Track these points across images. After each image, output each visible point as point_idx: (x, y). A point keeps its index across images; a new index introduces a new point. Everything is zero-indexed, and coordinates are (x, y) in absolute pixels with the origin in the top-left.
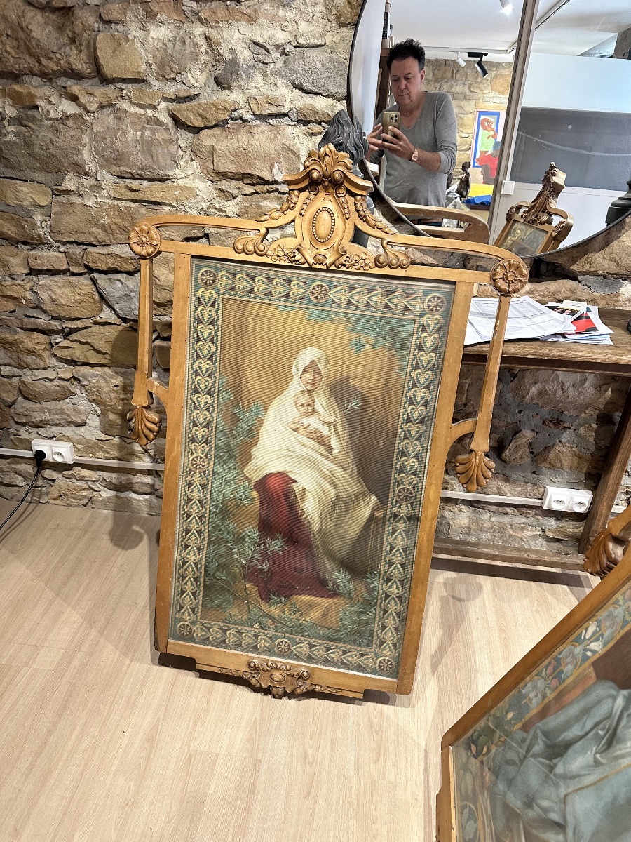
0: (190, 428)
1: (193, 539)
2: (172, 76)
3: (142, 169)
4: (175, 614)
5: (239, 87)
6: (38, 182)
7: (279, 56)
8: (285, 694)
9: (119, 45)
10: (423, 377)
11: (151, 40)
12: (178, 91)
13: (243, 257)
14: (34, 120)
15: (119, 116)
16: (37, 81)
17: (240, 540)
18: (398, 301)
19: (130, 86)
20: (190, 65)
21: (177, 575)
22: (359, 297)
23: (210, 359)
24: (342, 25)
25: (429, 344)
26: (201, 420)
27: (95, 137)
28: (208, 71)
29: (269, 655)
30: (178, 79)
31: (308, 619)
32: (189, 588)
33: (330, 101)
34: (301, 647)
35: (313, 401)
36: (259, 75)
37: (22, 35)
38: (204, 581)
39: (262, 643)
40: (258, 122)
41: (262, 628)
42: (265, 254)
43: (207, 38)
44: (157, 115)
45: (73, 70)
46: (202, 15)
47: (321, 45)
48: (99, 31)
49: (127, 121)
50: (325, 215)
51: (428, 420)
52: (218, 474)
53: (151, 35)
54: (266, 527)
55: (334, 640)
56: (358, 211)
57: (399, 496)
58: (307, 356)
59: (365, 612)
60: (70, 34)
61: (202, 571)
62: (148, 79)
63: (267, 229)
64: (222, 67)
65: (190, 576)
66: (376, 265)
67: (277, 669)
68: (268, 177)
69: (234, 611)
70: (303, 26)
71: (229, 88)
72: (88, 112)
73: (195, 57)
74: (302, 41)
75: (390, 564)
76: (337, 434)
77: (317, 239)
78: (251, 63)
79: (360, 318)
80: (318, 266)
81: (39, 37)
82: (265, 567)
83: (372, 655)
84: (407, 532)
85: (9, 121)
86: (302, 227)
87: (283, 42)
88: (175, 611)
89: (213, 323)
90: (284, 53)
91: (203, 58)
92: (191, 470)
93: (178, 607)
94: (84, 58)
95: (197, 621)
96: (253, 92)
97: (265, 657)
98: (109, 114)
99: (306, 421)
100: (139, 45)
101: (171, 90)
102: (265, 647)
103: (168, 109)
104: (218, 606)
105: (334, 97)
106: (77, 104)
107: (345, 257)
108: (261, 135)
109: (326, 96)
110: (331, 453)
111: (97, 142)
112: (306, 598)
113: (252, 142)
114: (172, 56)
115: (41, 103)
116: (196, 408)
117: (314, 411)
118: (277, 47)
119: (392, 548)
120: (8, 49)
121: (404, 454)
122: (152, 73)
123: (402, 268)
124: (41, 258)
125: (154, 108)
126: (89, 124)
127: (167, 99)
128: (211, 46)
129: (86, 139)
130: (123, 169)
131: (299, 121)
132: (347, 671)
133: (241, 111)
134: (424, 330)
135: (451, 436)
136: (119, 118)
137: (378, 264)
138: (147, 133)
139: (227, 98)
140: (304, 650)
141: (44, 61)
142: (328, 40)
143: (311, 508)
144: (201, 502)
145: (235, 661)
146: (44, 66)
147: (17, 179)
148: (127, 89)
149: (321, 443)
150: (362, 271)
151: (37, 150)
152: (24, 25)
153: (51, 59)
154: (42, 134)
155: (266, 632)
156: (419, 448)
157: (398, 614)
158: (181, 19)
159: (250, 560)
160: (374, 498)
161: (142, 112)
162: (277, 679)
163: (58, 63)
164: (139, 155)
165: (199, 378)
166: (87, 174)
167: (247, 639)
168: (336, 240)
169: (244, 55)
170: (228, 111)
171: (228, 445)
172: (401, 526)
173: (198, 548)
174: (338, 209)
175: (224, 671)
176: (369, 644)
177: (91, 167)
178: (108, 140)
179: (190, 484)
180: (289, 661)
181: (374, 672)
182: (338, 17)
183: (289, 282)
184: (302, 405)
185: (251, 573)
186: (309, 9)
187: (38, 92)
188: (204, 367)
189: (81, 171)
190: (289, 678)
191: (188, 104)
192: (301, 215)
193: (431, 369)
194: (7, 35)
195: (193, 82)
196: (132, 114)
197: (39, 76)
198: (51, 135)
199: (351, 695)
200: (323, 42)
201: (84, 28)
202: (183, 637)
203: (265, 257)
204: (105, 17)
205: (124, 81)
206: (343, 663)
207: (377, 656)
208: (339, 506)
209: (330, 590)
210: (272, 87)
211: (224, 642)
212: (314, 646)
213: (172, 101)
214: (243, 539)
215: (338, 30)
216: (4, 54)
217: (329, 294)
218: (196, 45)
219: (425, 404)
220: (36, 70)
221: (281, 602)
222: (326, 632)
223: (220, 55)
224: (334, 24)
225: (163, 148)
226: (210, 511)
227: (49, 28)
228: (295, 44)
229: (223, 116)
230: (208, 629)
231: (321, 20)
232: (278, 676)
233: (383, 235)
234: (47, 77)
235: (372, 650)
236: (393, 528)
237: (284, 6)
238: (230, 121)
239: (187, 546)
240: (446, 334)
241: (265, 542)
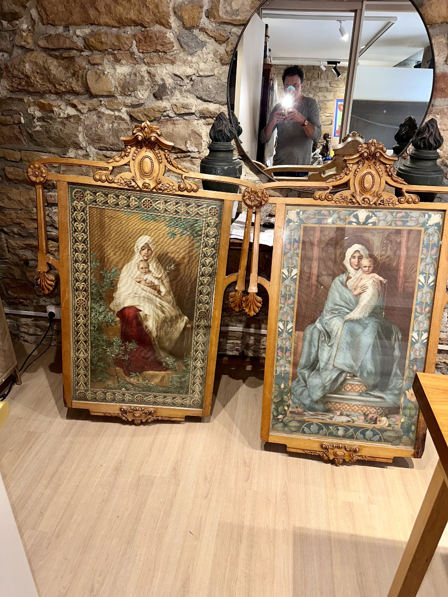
0: (74, 283)
1: (82, 346)
2: (129, 93)
3: (112, 145)
4: (75, 387)
5: (167, 99)
6: (53, 153)
7: (189, 81)
8: (142, 423)
9: (100, 77)
10: (209, 251)
11: (117, 74)
12: (133, 102)
13: (99, 183)
14: (51, 118)
15: (100, 115)
16: (53, 97)
17: (110, 344)
18: (193, 210)
19: (105, 99)
20: (139, 87)
21: (74, 366)
22: (171, 207)
23: (84, 242)
24: (223, 64)
25: (211, 233)
26: (81, 278)
27: (86, 128)
28: (149, 90)
29: (132, 404)
30: (133, 94)
31: (153, 383)
32: (82, 372)
33: (217, 106)
34: (150, 398)
35: (149, 266)
36: (178, 92)
37: (45, 72)
38: (91, 368)
39: (127, 397)
40: (178, 118)
41: (127, 390)
42: (113, 182)
43: (149, 73)
44: (121, 115)
45: (73, 91)
46: (145, 60)
47: (212, 76)
48: (88, 70)
49: (104, 118)
50: (147, 160)
51: (213, 275)
52: (94, 309)
53: (117, 72)
54: (125, 337)
55: (168, 392)
56: (167, 159)
57: (199, 316)
58: (143, 240)
59: (183, 377)
60: (72, 71)
61: (89, 363)
62: (116, 95)
63: (113, 167)
64: (157, 88)
65: (82, 365)
66: (179, 190)
67: (137, 410)
68: (184, 149)
69: (110, 383)
70: (202, 65)
71: (161, 99)
72: (82, 113)
73: (142, 83)
74: (201, 74)
75: (196, 351)
76: (163, 284)
77: (144, 174)
78: (173, 85)
79: (172, 219)
80: (145, 189)
81: (55, 73)
82: (127, 358)
83: (189, 398)
84: (205, 334)
85: (37, 119)
86: (134, 166)
87: (191, 74)
88: (74, 385)
89: (84, 221)
90: (191, 80)
91: (146, 83)
92: (77, 307)
93: (76, 383)
94: (80, 84)
95: (88, 390)
96: (174, 101)
97: (130, 405)
98: (94, 115)
99: (145, 277)
100: (111, 77)
101: (129, 101)
102: (129, 399)
103: (127, 111)
104: (101, 380)
105: (220, 103)
106: (76, 109)
107: (161, 185)
108: (180, 125)
109: (215, 103)
110: (160, 294)
111: (87, 130)
112: (151, 372)
113: (175, 129)
114: (129, 83)
115: (55, 109)
116: (77, 271)
117: (150, 272)
118: (187, 77)
119: (197, 343)
120: (38, 80)
121: (201, 293)
122: (118, 92)
123: (194, 192)
124: (54, 196)
125: (119, 111)
126: (82, 120)
127: (126, 106)
128: (151, 77)
129: (80, 129)
130: (102, 145)
131: (201, 117)
132: (175, 408)
133: (168, 112)
134: (208, 226)
135: (226, 283)
136: (99, 117)
137: (180, 189)
138: (115, 125)
139: (160, 105)
140: (152, 399)
141: (57, 86)
142: (216, 72)
143: (151, 324)
144: (85, 325)
145: (113, 408)
146: (57, 89)
147: (41, 152)
148: (104, 101)
149: (155, 289)
150: (171, 192)
151: (53, 135)
152: (47, 67)
153: (61, 85)
154: (56, 126)
155: (129, 392)
156: (209, 290)
157: (202, 376)
158: (134, 62)
159: (117, 355)
160: (186, 318)
161: (112, 113)
162: (137, 416)
163: (65, 87)
164: (111, 137)
165: (77, 253)
166: (81, 148)
167: (119, 396)
168: (155, 175)
169: (169, 81)
170: (161, 112)
171: (99, 292)
172: (201, 331)
173: (85, 350)
174: (155, 157)
175: (106, 414)
176: (187, 393)
177: (84, 144)
178: (93, 129)
179: (77, 315)
180: (143, 406)
181: (190, 406)
182: (221, 60)
183: (129, 197)
184: (142, 268)
185: (118, 362)
186: (205, 56)
187: (54, 103)
188: (80, 247)
189: (77, 146)
190: (144, 414)
191: (139, 109)
192: (134, 160)
193: (213, 247)
194: (37, 73)
195: (141, 96)
196: (107, 115)
197: (54, 94)
198: (61, 127)
199: (178, 419)
200: (213, 74)
201: (80, 68)
202: (80, 399)
203: (113, 184)
204: (92, 62)
205: (102, 96)
206: (173, 404)
207: (191, 398)
208: (167, 322)
209: (164, 367)
210: (185, 99)
211: (105, 399)
212: (157, 396)
213: (129, 107)
214: (112, 343)
215: (222, 67)
216: (35, 83)
217: (153, 205)
218: (142, 76)
219: (211, 266)
220: (53, 91)
221: (137, 375)
222: (164, 389)
223: (156, 81)
224: (219, 63)
225: (124, 133)
226: (91, 330)
227: (61, 68)
228: (198, 75)
229: (158, 115)
230: (96, 393)
231: (212, 62)
232: (137, 414)
233: (182, 173)
234: (58, 94)
235: (189, 395)
236: (197, 333)
237: (191, 55)
238: (162, 118)
239: (78, 350)
240: (220, 228)
241: (125, 345)
